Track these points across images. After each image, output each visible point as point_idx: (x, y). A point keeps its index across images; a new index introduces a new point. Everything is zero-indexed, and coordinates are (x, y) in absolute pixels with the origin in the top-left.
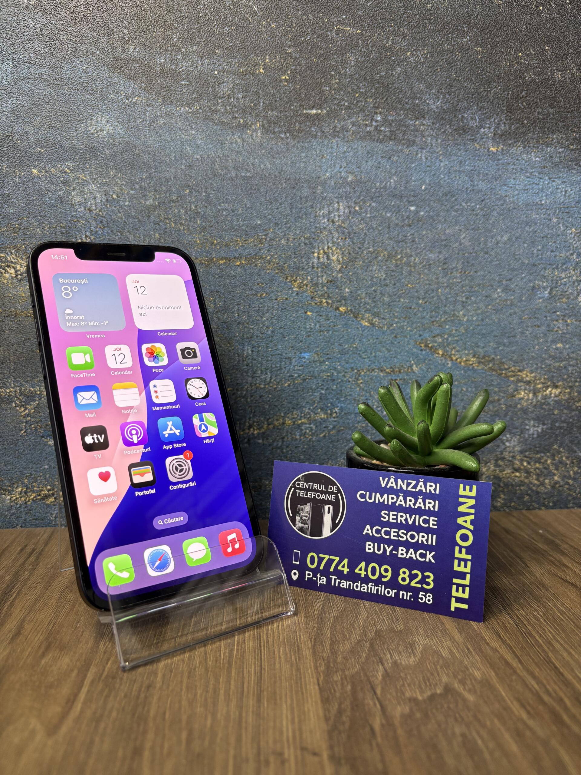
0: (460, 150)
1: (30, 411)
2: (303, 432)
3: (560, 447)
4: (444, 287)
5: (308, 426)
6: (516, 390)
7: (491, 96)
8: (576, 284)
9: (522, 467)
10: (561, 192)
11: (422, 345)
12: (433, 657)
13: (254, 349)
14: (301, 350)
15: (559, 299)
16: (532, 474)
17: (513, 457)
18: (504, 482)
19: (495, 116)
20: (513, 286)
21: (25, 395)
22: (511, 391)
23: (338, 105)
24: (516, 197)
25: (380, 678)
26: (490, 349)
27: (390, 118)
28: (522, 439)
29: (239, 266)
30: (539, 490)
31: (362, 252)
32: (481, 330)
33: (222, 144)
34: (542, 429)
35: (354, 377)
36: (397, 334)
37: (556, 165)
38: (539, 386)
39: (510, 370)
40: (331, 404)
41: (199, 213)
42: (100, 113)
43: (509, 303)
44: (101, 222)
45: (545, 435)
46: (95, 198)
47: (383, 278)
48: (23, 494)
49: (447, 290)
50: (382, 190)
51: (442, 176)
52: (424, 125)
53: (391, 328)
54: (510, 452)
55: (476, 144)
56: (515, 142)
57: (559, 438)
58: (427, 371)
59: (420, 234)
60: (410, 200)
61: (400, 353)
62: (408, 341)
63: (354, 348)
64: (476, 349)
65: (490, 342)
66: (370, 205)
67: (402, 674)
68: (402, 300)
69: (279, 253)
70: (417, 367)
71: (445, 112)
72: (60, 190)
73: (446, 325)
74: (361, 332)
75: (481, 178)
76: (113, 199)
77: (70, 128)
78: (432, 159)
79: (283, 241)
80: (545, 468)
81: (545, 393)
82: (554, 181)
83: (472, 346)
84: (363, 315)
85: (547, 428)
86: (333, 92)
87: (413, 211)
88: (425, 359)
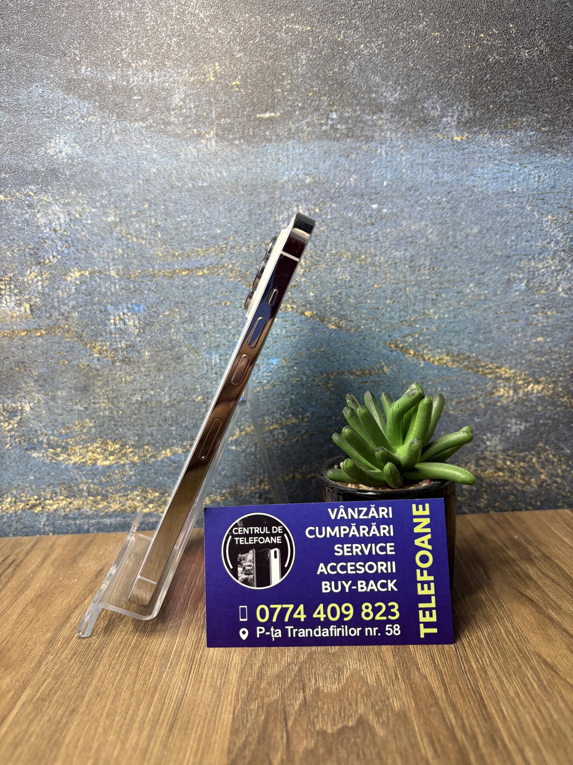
0: (421, 142)
1: (13, 425)
2: (276, 437)
3: (545, 444)
4: (412, 285)
5: (280, 431)
6: (495, 387)
7: (452, 83)
8: (555, 274)
9: (505, 467)
10: (534, 178)
11: (393, 346)
12: (357, 685)
13: (222, 358)
14: (268, 357)
15: (537, 291)
16: (516, 474)
17: (495, 456)
18: (486, 483)
19: (458, 103)
20: (486, 280)
21: (8, 411)
22: (489, 389)
23: (291, 106)
24: (485, 187)
25: (297, 707)
26: (465, 347)
27: (346, 115)
28: (503, 438)
29: (201, 276)
30: (524, 489)
31: (325, 255)
32: (454, 327)
33: (177, 156)
34: (525, 427)
35: (324, 381)
36: (366, 336)
37: (527, 150)
38: (520, 382)
39: (487, 367)
40: (302, 408)
41: (159, 226)
42: (58, 135)
43: (482, 297)
44: (67, 241)
45: (530, 433)
46: (59, 218)
47: (347, 280)
48: (13, 504)
49: (416, 288)
50: (342, 190)
51: (404, 171)
52: (382, 119)
53: (359, 330)
54: (491, 451)
55: (438, 135)
56: (481, 129)
57: (544, 436)
58: (399, 372)
59: (383, 233)
60: (372, 198)
61: (370, 355)
62: (377, 343)
63: (322, 352)
64: (449, 347)
65: (464, 339)
66: (330, 206)
67: (320, 704)
68: (369, 301)
69: (241, 261)
70: (388, 368)
71: (403, 103)
72: (26, 213)
73: (417, 323)
74: (328, 336)
75: (446, 169)
76: (76, 218)
77: (30, 152)
78: (392, 153)
79: (244, 249)
80: (531, 467)
81: (526, 390)
82: (525, 167)
83: (445, 345)
84: (330, 318)
85: (531, 426)
86: (286, 93)
87: (376, 210)
88: (396, 360)
